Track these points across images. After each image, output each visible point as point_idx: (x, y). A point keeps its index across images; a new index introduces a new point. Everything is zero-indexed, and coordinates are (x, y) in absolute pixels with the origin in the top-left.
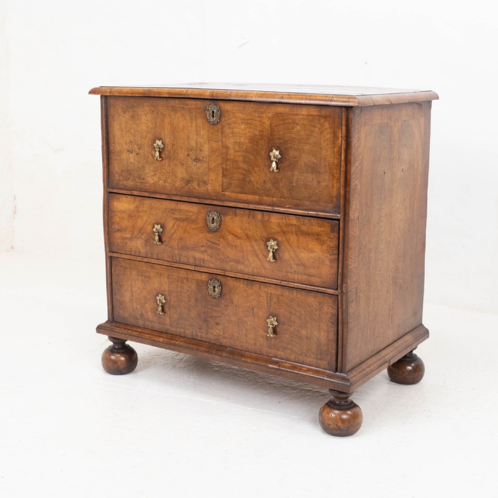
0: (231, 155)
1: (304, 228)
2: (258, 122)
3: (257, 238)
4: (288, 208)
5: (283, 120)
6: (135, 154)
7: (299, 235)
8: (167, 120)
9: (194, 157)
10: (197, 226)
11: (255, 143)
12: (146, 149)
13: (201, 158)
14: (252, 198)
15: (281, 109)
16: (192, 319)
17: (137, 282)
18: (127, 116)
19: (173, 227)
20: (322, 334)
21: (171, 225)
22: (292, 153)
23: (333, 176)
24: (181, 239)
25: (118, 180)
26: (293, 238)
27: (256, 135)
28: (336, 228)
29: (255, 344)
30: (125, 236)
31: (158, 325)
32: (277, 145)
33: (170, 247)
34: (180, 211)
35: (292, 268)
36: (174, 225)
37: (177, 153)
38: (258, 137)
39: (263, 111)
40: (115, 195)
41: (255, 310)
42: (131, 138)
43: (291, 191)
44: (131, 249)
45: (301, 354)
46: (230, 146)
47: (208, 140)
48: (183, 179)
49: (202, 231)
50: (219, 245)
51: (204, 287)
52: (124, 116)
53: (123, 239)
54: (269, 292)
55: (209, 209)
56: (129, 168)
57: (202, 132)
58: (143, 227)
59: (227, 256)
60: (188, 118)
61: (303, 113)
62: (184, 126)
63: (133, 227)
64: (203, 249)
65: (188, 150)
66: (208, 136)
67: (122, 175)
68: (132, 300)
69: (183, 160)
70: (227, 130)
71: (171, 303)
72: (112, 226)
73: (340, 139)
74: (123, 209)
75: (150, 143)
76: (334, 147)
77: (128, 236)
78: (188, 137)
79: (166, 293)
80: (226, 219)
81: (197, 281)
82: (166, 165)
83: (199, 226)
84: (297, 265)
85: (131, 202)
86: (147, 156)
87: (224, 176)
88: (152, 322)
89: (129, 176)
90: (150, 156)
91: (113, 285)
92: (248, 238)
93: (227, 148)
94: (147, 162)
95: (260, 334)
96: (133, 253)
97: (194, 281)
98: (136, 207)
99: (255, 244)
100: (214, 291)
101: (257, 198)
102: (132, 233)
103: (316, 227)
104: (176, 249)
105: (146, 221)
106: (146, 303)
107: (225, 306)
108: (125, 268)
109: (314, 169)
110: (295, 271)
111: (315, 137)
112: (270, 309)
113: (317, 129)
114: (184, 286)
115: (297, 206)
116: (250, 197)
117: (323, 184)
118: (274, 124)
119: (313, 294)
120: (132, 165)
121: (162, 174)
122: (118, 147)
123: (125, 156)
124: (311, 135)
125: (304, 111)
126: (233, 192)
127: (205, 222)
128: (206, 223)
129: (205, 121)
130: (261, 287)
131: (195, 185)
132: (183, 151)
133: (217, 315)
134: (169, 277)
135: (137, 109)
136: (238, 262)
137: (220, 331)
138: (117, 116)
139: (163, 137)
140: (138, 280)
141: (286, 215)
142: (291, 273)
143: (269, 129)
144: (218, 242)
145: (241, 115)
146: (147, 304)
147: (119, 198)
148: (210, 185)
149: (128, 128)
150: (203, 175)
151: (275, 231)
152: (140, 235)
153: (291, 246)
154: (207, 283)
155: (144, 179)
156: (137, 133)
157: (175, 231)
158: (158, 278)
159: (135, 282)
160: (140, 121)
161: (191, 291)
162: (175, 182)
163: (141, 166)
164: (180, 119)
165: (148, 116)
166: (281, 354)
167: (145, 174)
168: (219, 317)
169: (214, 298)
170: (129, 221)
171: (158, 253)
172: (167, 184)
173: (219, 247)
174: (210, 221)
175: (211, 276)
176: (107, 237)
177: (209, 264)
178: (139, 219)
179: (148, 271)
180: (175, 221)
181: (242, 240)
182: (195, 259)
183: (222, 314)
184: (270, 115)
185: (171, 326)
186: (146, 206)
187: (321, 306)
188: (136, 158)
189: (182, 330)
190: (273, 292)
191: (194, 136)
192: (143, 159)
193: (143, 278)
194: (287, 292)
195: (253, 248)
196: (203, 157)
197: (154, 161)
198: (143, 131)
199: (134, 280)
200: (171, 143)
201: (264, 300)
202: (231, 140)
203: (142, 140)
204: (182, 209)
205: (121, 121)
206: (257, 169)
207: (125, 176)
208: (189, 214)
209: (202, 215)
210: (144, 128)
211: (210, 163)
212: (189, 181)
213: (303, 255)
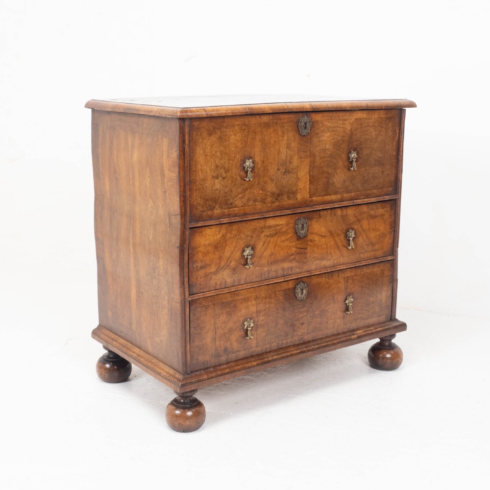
0: (317, 162)
1: (372, 212)
2: (341, 129)
3: (339, 232)
4: (363, 199)
5: (361, 124)
6: (221, 179)
7: (369, 219)
8: (258, 137)
9: (284, 171)
10: (287, 237)
11: (338, 148)
12: (234, 171)
13: (291, 170)
14: (335, 198)
15: (360, 115)
16: (279, 329)
17: (221, 318)
18: (214, 138)
19: (263, 245)
20: (384, 294)
21: (262, 243)
22: (365, 152)
23: (392, 165)
24: (272, 254)
25: (201, 212)
26: (365, 224)
27: (339, 141)
28: (394, 207)
29: (334, 326)
30: (209, 272)
31: (243, 352)
32: (355, 147)
33: (259, 267)
34: (270, 227)
35: (364, 249)
36: (264, 243)
37: (267, 170)
38: (341, 142)
39: (346, 118)
40: (197, 229)
41: (335, 297)
42: (217, 161)
43: (364, 184)
44: (216, 282)
45: (368, 318)
46: (317, 154)
47: (298, 152)
48: (273, 194)
49: (292, 241)
50: (306, 249)
51: (291, 295)
52: (209, 139)
53: (206, 275)
54: (346, 276)
55: (296, 218)
56: (213, 196)
57: (292, 145)
58: (230, 255)
59: (314, 257)
60: (280, 133)
62: (275, 141)
63: (220, 258)
64: (292, 257)
65: (278, 165)
66: (298, 147)
67: (206, 205)
68: (215, 338)
69: (273, 175)
70: (315, 140)
71: (259, 323)
72: (193, 265)
73: (398, 134)
74: (208, 242)
75: (238, 164)
76: (393, 142)
77: (213, 269)
78: (279, 152)
79: (254, 315)
80: (313, 222)
81: (285, 290)
82: (256, 183)
83: (289, 236)
84: (368, 245)
85: (217, 232)
86: (235, 178)
87: (311, 182)
88: (236, 352)
89: (215, 205)
90: (239, 178)
91: (191, 331)
92: (331, 235)
93: (315, 156)
94: (235, 185)
95: (338, 316)
96: (218, 287)
97: (281, 293)
98: (223, 236)
99: (337, 238)
100: (302, 294)
101: (339, 196)
102: (218, 265)
103: (381, 211)
104: (265, 267)
105: (235, 247)
106: (232, 334)
107: (310, 303)
108: (207, 307)
109: (379, 163)
110: (365, 251)
111: (382, 135)
112: (347, 289)
113: (383, 129)
114: (272, 300)
115: (368, 196)
116: (334, 197)
117: (386, 173)
118: (354, 129)
119: (377, 265)
120: (217, 191)
121: (251, 194)
122: (200, 174)
123: (208, 184)
124: (379, 135)
125: (375, 116)
126: (319, 196)
127: (294, 231)
129: (296, 134)
130: (340, 275)
131: (285, 197)
132: (273, 166)
133: (302, 315)
134: (256, 298)
135: (225, 130)
136: (323, 259)
137: (304, 330)
138: (200, 140)
139: (252, 155)
140: (223, 314)
141: (360, 206)
142: (363, 253)
143: (350, 133)
144: (305, 246)
145: (328, 124)
146: (231, 336)
147: (201, 232)
148: (299, 195)
149: (213, 152)
150: (292, 186)
151: (352, 221)
152: (228, 264)
153: (364, 231)
154: (295, 288)
155: (231, 204)
156: (224, 155)
157: (266, 249)
158: (244, 304)
159: (219, 316)
160: (228, 142)
161: (279, 303)
162: (265, 199)
163: (228, 191)
164: (272, 135)
165: (237, 135)
166: (354, 325)
167: (233, 198)
168: (304, 316)
169: (301, 301)
170: (214, 254)
171: (247, 277)
172: (257, 203)
173: (306, 251)
174: (300, 229)
175: (298, 281)
176: (186, 279)
177: (297, 270)
178: (227, 247)
179: (234, 301)
180: (265, 238)
181: (326, 238)
182: (283, 270)
183: (307, 313)
184: (351, 121)
185: (256, 347)
186: (234, 232)
187: (383, 272)
188: (222, 183)
189: (268, 346)
190: (349, 275)
191: (284, 150)
192: (230, 182)
193: (228, 309)
194: (359, 271)
195: (335, 242)
196: (292, 169)
197: (243, 182)
198: (231, 152)
199: (218, 316)
200: (261, 161)
201: (342, 285)
202: (318, 148)
203: (229, 162)
204: (271, 224)
205: (206, 145)
206: (338, 171)
207: (210, 206)
208: (278, 228)
209: (291, 225)
210: (232, 149)
211: (299, 173)
212: (279, 195)
213: (372, 235)
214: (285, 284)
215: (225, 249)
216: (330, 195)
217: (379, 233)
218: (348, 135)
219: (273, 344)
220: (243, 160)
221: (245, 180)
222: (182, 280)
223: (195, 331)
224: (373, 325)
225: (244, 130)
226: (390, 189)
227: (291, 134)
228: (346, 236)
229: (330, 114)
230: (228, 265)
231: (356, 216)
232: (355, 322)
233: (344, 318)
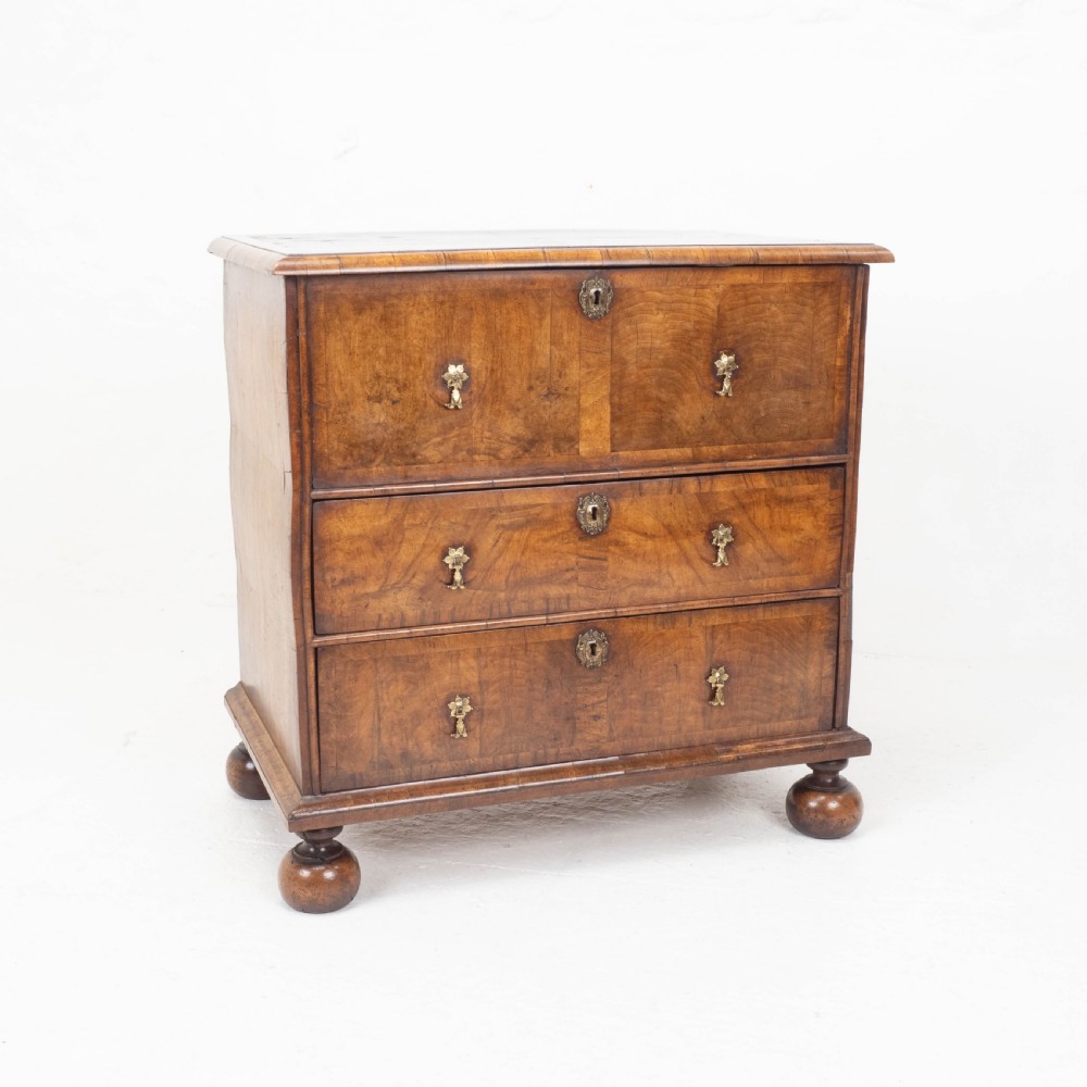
0: (630, 375)
1: (782, 492)
2: (693, 306)
3: (690, 528)
4: (754, 459)
5: (746, 297)
6: (389, 403)
7: (772, 506)
8: (478, 320)
9: (545, 391)
10: (554, 532)
11: (685, 346)
12: (421, 389)
13: (561, 391)
14: (679, 454)
15: (741, 277)
16: (538, 724)
17: (392, 688)
18: (368, 319)
19: (494, 546)
20: (812, 671)
21: (491, 541)
22: (759, 357)
23: (834, 388)
24: (516, 566)
25: (340, 468)
26: (761, 514)
27: (687, 331)
28: (840, 482)
29: (680, 730)
30: (363, 592)
31: (448, 764)
32: (730, 345)
33: (485, 590)
34: (512, 509)
35: (758, 569)
36: (497, 541)
37: (503, 387)
38: (692, 334)
39: (705, 283)
40: (331, 502)
41: (682, 667)
42: (378, 366)
43: (757, 428)
44: (380, 616)
45: (769, 720)
46: (629, 357)
47: (579, 353)
48: (517, 439)
49: (566, 541)
50: (605, 559)
51: (567, 653)
52: (357, 321)
53: (355, 599)
54: (710, 623)
55: (580, 493)
56: (370, 437)
57: (565, 337)
58: (413, 562)
59: (625, 579)
60: (533, 311)
61: (785, 281)
62: (520, 329)
63: (389, 565)
64: (568, 575)
65: (529, 379)
66: (579, 343)
67: (352, 455)
68: (379, 730)
69: (518, 400)
70: (625, 328)
71: (486, 706)
72: (323, 576)
73: (848, 322)
74: (357, 531)
75: (430, 374)
76: (836, 338)
77: (373, 588)
78: (532, 352)
79: (474, 689)
80: (622, 504)
81: (550, 644)
82: (474, 416)
83: (560, 530)
84: (768, 561)
85: (381, 512)
86: (421, 404)
87: (615, 419)
88: (431, 761)
89: (373, 456)
90: (431, 402)
91: (321, 710)
92: (670, 533)
93: (624, 363)
94: (421, 417)
95: (690, 709)
96: (383, 625)
97: (542, 648)
98: (395, 520)
99: (686, 543)
100: (593, 653)
101: (688, 451)
102: (383, 580)
103: (803, 488)
104: (501, 591)
105: (424, 545)
106: (419, 724)
107: (616, 676)
108: (358, 665)
109: (798, 383)
110: (763, 574)
111: (803, 323)
112: (713, 652)
113: (807, 309)
114: (519, 662)
115: (769, 454)
116: (674, 453)
117: (815, 405)
118: (727, 307)
119: (794, 605)
120: (380, 428)
121: (463, 437)
122: (338, 392)
123: (358, 410)
124: (796, 321)
125: (787, 277)
126: (637, 448)
127: (572, 519)
128: (577, 519)
129: (574, 314)
130: (694, 620)
131: (548, 447)
132: (518, 381)
133: (596, 699)
134: (479, 654)
135: (396, 301)
136: (648, 583)
137: (601, 730)
138: (337, 322)
139: (465, 356)
140: (397, 681)
141: (746, 474)
142: (756, 578)
143: (716, 316)
144: (602, 554)
145: (657, 294)
146: (419, 728)
147: (344, 509)
148: (583, 444)
149: (369, 347)
150: (567, 424)
151: (726, 507)
152: (407, 579)
153: (758, 529)
154: (575, 642)
155: (414, 455)
156: (393, 355)
157: (501, 554)
158: (449, 664)
159: (388, 687)
160: (403, 328)
161: (535, 670)
162: (498, 450)
163: (405, 428)
164: (514, 315)
165: (426, 313)
166: (732, 732)
167: (418, 444)
168: (601, 702)
169: (592, 668)
170: (374, 556)
171: (454, 609)
172: (476, 457)
173: (605, 564)
174: (588, 516)
175: (584, 625)
176: (308, 604)
177: (582, 603)
178: (404, 544)
179: (423, 656)
180: (501, 531)
181: (657, 539)
182: (547, 600)
183: (608, 695)
184: (720, 290)
185: (481, 755)
186: (421, 514)
187: (808, 623)
188: (391, 411)
189: (510, 756)
190: (717, 623)
191: (544, 348)
192: (410, 410)
193: (409, 673)
194: (745, 616)
195: (682, 550)
196: (567, 389)
197: (442, 411)
198: (411, 348)
199: (384, 685)
200: (487, 368)
201: (699, 642)
202: (634, 347)
203: (407, 370)
204: (515, 503)
205: (350, 332)
206: (687, 397)
207: (361, 456)
208: (533, 511)
209: (564, 508)
210: (415, 341)
211: (583, 397)
212: (532, 443)
213: (783, 541)
214: (551, 630)
215: (400, 548)
216: (664, 447)
217: (802, 536)
218: (712, 319)
219: (523, 754)
220: (442, 366)
221: (446, 408)
222: (298, 605)
223: (330, 711)
224: (785, 735)
225: (442, 303)
226: (829, 441)
227: (561, 315)
228: (709, 538)
229: (662, 274)
230: (408, 582)
231: (736, 497)
232: (734, 726)
233: (704, 713)
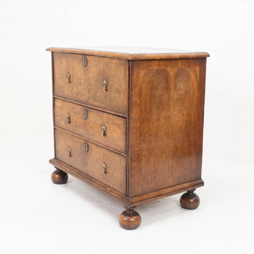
0: (91, 82)
1: (114, 121)
2: (99, 66)
3: (99, 124)
4: (109, 110)
5: (107, 66)
6: (62, 80)
7: (113, 124)
8: (71, 64)
9: (79, 83)
11: (99, 77)
12: (65, 78)
13: (82, 83)
15: (106, 60)
16: (79, 161)
18: (59, 61)
20: (121, 176)
21: (73, 115)
22: (111, 83)
23: (125, 95)
24: (75, 122)
25: (56, 92)
26: (111, 126)
27: (99, 73)
28: (125, 123)
29: (99, 177)
32: (105, 78)
33: (72, 125)
34: (75, 108)
37: (74, 80)
39: (101, 60)
41: (99, 161)
42: (60, 72)
43: (111, 101)
44: (61, 125)
46: (90, 77)
47: (84, 75)
48: (76, 93)
49: (82, 119)
50: (87, 126)
51: (83, 146)
54: (103, 151)
55: (84, 108)
58: (64, 115)
59: (90, 132)
60: (77, 63)
61: (114, 62)
62: (76, 67)
63: (61, 114)
64: (82, 127)
65: (77, 79)
66: (84, 72)
67: (58, 89)
68: (61, 150)
69: (76, 84)
71: (73, 152)
72: (55, 114)
74: (58, 106)
75: (66, 75)
76: (125, 80)
77: (60, 119)
78: (77, 73)
79: (71, 147)
80: (90, 114)
81: (81, 143)
82: (71, 86)
83: (81, 116)
84: (112, 139)
86: (65, 81)
88: (67, 161)
94: (65, 84)
95: (100, 172)
98: (62, 105)
100: (85, 149)
103: (118, 122)
104: (74, 127)
105: (65, 112)
107: (89, 156)
108: (59, 134)
111: (118, 75)
113: (119, 71)
114: (77, 145)
115: (112, 110)
116: (97, 104)
117: (121, 99)
119: (118, 155)
120: (61, 85)
121: (70, 90)
122: (56, 76)
123: (58, 80)
126: (92, 100)
127: (83, 114)
129: (82, 65)
130: (101, 149)
133: (87, 160)
134: (72, 140)
135: (62, 58)
136: (93, 135)
137: (88, 169)
138: (56, 61)
139: (69, 72)
140: (63, 140)
141: (109, 114)
142: (110, 143)
143: (103, 70)
145: (94, 62)
146: (65, 152)
147: (57, 101)
148: (84, 97)
149: (59, 67)
150: (82, 91)
151: (105, 121)
157: (74, 118)
160: (63, 64)
161: (79, 148)
169: (86, 152)
171: (69, 128)
172: (71, 95)
177: (84, 135)
181: (94, 125)
182: (80, 132)
184: (103, 63)
185: (73, 164)
195: (98, 129)
198: (63, 69)
200: (72, 75)
201: (102, 156)
206: (99, 90)
208: (78, 110)
214: (81, 140)
215: (62, 111)
216: (95, 102)
217: (118, 135)
225: (66, 59)
226: (124, 110)
229: (94, 57)
231: (107, 119)
232: (108, 182)
